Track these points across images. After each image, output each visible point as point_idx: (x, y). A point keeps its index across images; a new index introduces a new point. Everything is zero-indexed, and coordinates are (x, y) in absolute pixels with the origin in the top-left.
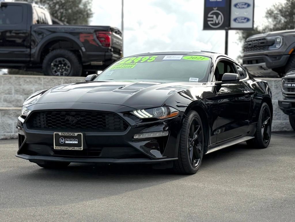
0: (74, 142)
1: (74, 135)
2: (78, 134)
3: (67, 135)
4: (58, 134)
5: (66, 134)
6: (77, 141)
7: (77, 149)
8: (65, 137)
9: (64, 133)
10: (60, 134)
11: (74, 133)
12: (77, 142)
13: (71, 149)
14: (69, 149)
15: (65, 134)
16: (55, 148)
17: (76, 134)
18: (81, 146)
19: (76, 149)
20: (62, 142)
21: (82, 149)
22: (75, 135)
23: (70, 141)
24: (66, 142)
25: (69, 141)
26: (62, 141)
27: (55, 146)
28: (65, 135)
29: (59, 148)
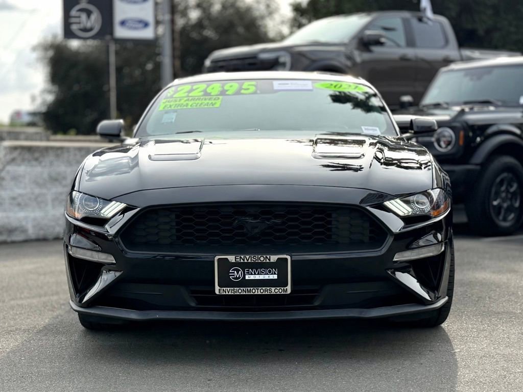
0: (266, 277)
1: (268, 261)
2: (278, 258)
3: (249, 261)
4: (227, 259)
5: (248, 258)
6: (275, 274)
7: (276, 291)
8: (245, 266)
9: (242, 257)
10: (232, 258)
11: (268, 256)
12: (275, 277)
13: (259, 293)
14: (256, 293)
15: (244, 260)
16: (217, 292)
17: (274, 258)
18: (287, 285)
19: (274, 291)
20: (236, 278)
21: (289, 291)
22: (272, 261)
23: (258, 274)
24: (247, 277)
25: (255, 274)
26: (235, 274)
27: (217, 288)
28: (246, 261)
29: (229, 291)
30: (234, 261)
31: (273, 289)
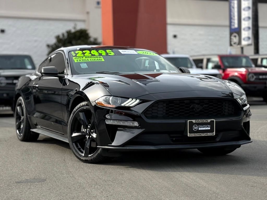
0: (206, 129)
1: (207, 122)
2: (211, 121)
3: (200, 122)
4: (192, 121)
5: (200, 121)
6: (209, 127)
7: (210, 134)
8: (199, 124)
9: (198, 120)
10: (194, 121)
11: (207, 120)
12: (209, 128)
13: (204, 135)
14: (203, 136)
15: (198, 122)
16: (188, 136)
17: (209, 121)
18: (214, 132)
19: (209, 134)
20: (195, 130)
21: (214, 135)
23: (203, 127)
24: (199, 129)
25: (202, 127)
26: (195, 128)
27: (188, 134)
28: (199, 122)
29: (193, 135)
30: (194, 122)
31: (209, 133)
